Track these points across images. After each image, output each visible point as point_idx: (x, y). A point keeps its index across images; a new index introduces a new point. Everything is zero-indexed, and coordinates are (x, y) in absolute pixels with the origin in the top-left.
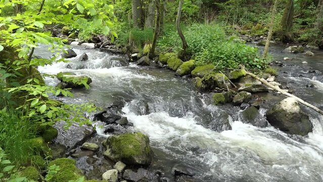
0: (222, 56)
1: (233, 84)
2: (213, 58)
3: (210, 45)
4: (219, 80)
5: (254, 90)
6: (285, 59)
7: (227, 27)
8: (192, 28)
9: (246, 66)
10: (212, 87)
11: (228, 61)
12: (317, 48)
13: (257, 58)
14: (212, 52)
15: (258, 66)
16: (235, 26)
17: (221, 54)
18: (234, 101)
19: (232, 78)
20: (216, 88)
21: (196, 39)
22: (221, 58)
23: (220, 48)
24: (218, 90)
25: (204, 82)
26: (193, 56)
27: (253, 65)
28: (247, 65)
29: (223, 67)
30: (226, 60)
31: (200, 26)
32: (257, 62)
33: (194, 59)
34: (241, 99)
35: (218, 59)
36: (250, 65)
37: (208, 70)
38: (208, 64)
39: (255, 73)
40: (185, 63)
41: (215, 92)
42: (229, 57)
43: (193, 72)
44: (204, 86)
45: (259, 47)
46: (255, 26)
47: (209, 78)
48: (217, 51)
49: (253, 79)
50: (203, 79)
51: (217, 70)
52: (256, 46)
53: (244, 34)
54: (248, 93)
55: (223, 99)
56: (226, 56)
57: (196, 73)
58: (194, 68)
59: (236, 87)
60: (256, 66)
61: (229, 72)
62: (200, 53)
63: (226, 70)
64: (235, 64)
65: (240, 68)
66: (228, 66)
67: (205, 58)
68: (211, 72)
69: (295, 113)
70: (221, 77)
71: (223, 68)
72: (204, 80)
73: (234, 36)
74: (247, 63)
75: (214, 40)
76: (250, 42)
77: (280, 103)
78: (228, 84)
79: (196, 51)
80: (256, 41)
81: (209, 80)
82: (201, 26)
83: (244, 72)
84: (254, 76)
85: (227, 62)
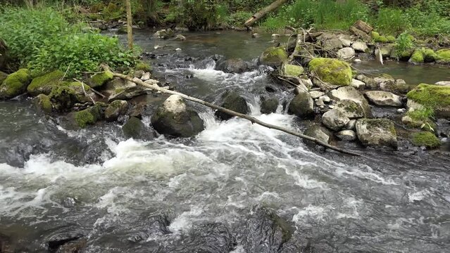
0: (71, 56)
1: (98, 93)
2: (57, 62)
3: (46, 41)
4: (77, 93)
5: (128, 95)
6: (156, 48)
7: (66, 10)
8: (5, 16)
9: (109, 65)
10: (68, 104)
11: (82, 62)
12: (187, 29)
13: (121, 51)
14: (53, 52)
15: (125, 62)
16: (77, 7)
17: (69, 53)
18: (107, 116)
19: (94, 85)
20: (76, 104)
21: (18, 34)
22: (70, 59)
23: (63, 44)
24: (80, 107)
25: (55, 99)
26: (22, 62)
27: (119, 62)
28: (111, 63)
29: (77, 72)
30: (79, 62)
31: (20, 12)
32: (122, 57)
33: (25, 66)
34: (116, 112)
35: (65, 61)
36: (114, 63)
37: (54, 80)
38: (52, 70)
39: (124, 72)
40: (11, 76)
41: (76, 110)
42: (80, 55)
43: (30, 88)
44: (56, 106)
45: (119, 35)
46: (107, 6)
47: (60, 92)
48: (61, 50)
49: (123, 81)
50: (51, 95)
51: (70, 78)
52: (116, 36)
53: (95, 20)
54: (123, 102)
55: (91, 118)
56: (75, 55)
57: (36, 88)
58: (31, 81)
59: (104, 97)
60: (122, 63)
61: (89, 77)
62: (32, 55)
63: (83, 75)
64: (94, 65)
65: (103, 70)
66: (84, 70)
67: (45, 62)
68: (60, 82)
69: (182, 113)
70: (78, 86)
71: (78, 74)
72: (53, 97)
73: (81, 23)
74: (110, 60)
75: (51, 32)
76: (106, 29)
77: (163, 105)
78: (91, 95)
79: (25, 54)
80: (114, 27)
81: (61, 95)
82: (22, 12)
83: (109, 73)
84: (124, 76)
85: (82, 64)
